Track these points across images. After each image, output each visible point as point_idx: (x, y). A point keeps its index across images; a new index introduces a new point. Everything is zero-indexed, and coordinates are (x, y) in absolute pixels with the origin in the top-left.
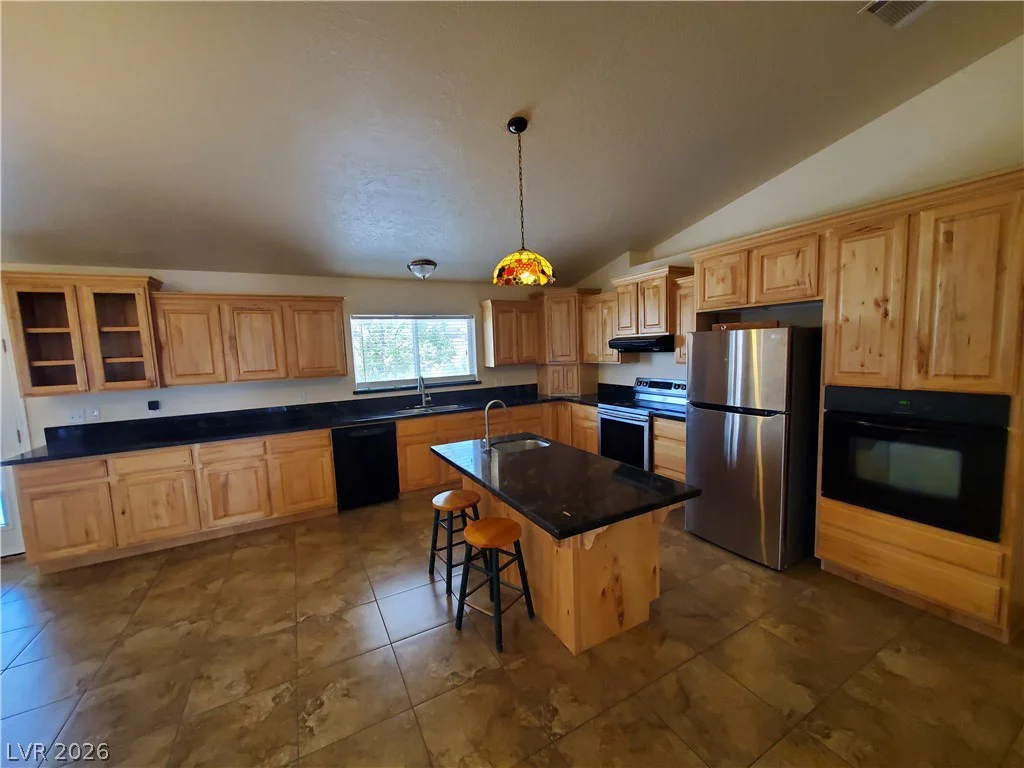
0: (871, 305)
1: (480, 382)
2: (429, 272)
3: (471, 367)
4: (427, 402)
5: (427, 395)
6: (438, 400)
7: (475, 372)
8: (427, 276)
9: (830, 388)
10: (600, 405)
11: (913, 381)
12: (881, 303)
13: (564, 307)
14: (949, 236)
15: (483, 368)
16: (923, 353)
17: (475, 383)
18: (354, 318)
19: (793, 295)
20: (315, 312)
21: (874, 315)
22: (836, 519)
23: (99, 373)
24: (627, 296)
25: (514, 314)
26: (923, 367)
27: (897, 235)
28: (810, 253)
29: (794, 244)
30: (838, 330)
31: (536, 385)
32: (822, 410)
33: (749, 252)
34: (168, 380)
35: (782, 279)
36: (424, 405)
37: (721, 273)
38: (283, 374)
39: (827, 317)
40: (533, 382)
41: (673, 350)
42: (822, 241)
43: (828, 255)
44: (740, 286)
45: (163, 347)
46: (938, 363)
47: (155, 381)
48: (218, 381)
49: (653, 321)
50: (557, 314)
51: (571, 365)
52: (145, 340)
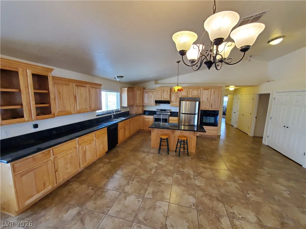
0: (206, 99)
1: (121, 111)
3: (117, 107)
9: (201, 110)
10: (154, 115)
11: (210, 109)
12: (208, 99)
13: (140, 91)
14: (215, 92)
15: (121, 107)
16: (212, 105)
19: (197, 97)
20: (96, 89)
24: (159, 92)
26: (211, 107)
27: (210, 90)
28: (199, 90)
29: (197, 89)
30: (203, 102)
31: (129, 111)
32: (200, 113)
33: (190, 88)
34: (56, 114)
35: (194, 93)
37: (185, 91)
38: (89, 110)
39: (201, 100)
40: (129, 110)
41: (169, 103)
42: (201, 89)
43: (202, 92)
44: (189, 93)
45: (55, 99)
46: (213, 107)
47: (54, 114)
48: (72, 114)
49: (166, 97)
50: (138, 93)
51: (140, 106)
52: (52, 96)
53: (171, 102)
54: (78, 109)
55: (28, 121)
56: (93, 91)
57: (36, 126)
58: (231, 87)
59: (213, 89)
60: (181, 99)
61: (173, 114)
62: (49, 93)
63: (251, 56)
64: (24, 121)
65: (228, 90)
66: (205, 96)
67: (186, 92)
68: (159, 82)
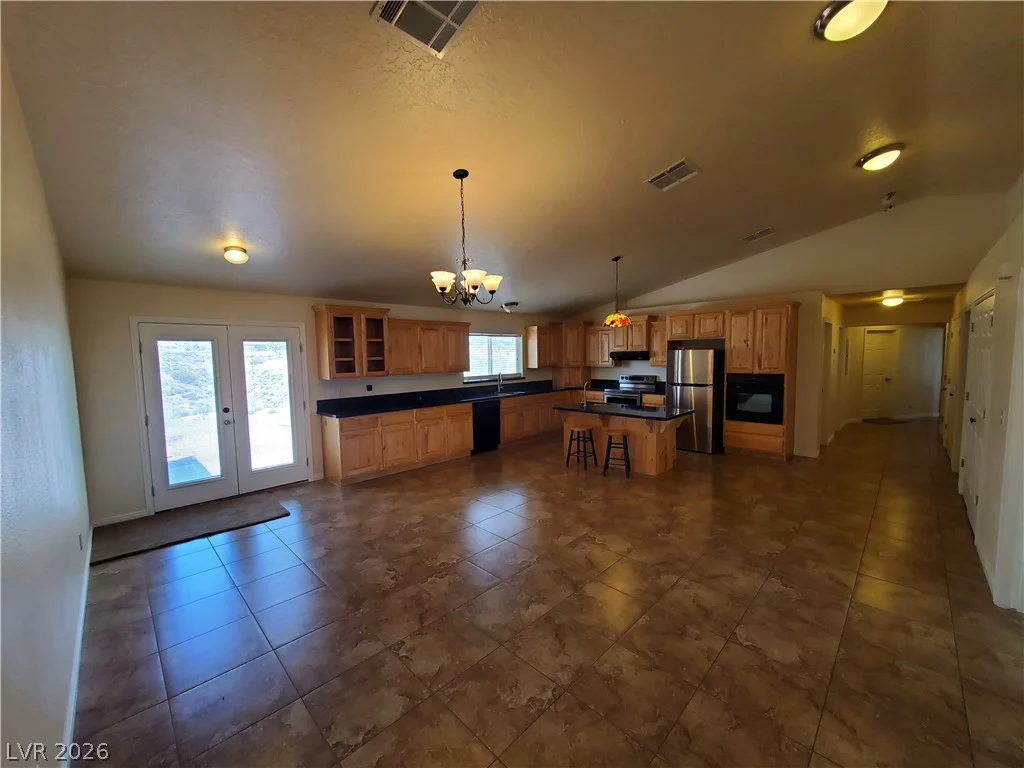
0: (742, 342)
1: (523, 378)
3: (518, 369)
4: (501, 390)
5: (501, 385)
7: (521, 371)
8: (512, 311)
9: (728, 374)
10: (606, 390)
11: (757, 371)
12: (746, 341)
13: (575, 332)
14: (766, 319)
15: (527, 369)
16: (760, 360)
18: (469, 335)
19: (713, 336)
20: (457, 331)
21: (744, 345)
22: (731, 427)
23: (365, 366)
25: (548, 335)
26: (760, 366)
27: (751, 316)
28: (720, 318)
29: (715, 314)
30: (732, 351)
31: (551, 381)
32: (725, 384)
33: (694, 315)
34: (391, 371)
35: (708, 328)
37: (681, 323)
38: (442, 369)
39: (727, 346)
40: (550, 379)
41: (648, 359)
42: (724, 314)
43: (727, 321)
44: (690, 330)
45: (390, 351)
46: (764, 363)
47: (388, 372)
48: (413, 373)
49: (638, 343)
50: (571, 336)
51: (578, 368)
52: (386, 347)
53: (651, 354)
54: (424, 366)
55: (359, 377)
56: (451, 336)
57: (370, 388)
58: (889, 293)
59: (759, 313)
60: (674, 345)
61: (659, 387)
62: (383, 342)
63: (891, 195)
64: (355, 377)
65: (877, 305)
66: (737, 335)
67: (684, 325)
68: (632, 302)
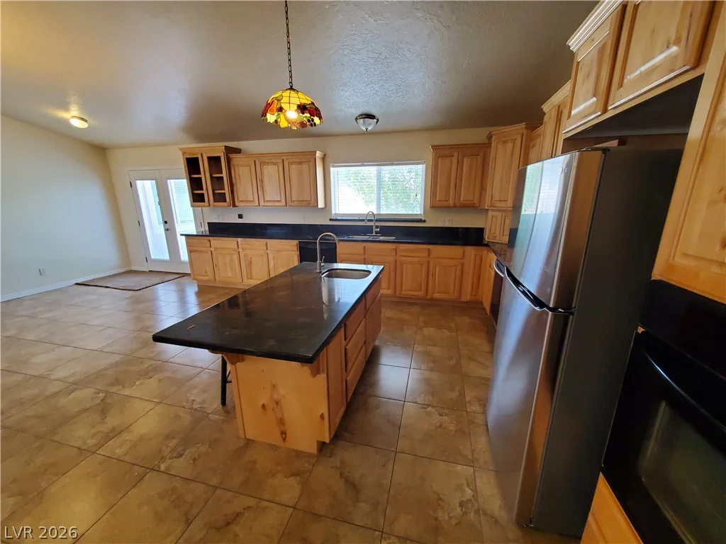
1: (424, 221)
2: (371, 125)
4: (376, 232)
5: (377, 227)
6: (385, 231)
7: (422, 212)
8: (370, 128)
13: (509, 147)
15: (429, 209)
17: (420, 221)
18: (333, 167)
20: (300, 163)
23: (212, 197)
25: (455, 159)
31: (483, 229)
34: (237, 204)
36: (374, 234)
38: (284, 204)
47: (229, 203)
50: (502, 155)
52: (225, 181)
54: (266, 199)
